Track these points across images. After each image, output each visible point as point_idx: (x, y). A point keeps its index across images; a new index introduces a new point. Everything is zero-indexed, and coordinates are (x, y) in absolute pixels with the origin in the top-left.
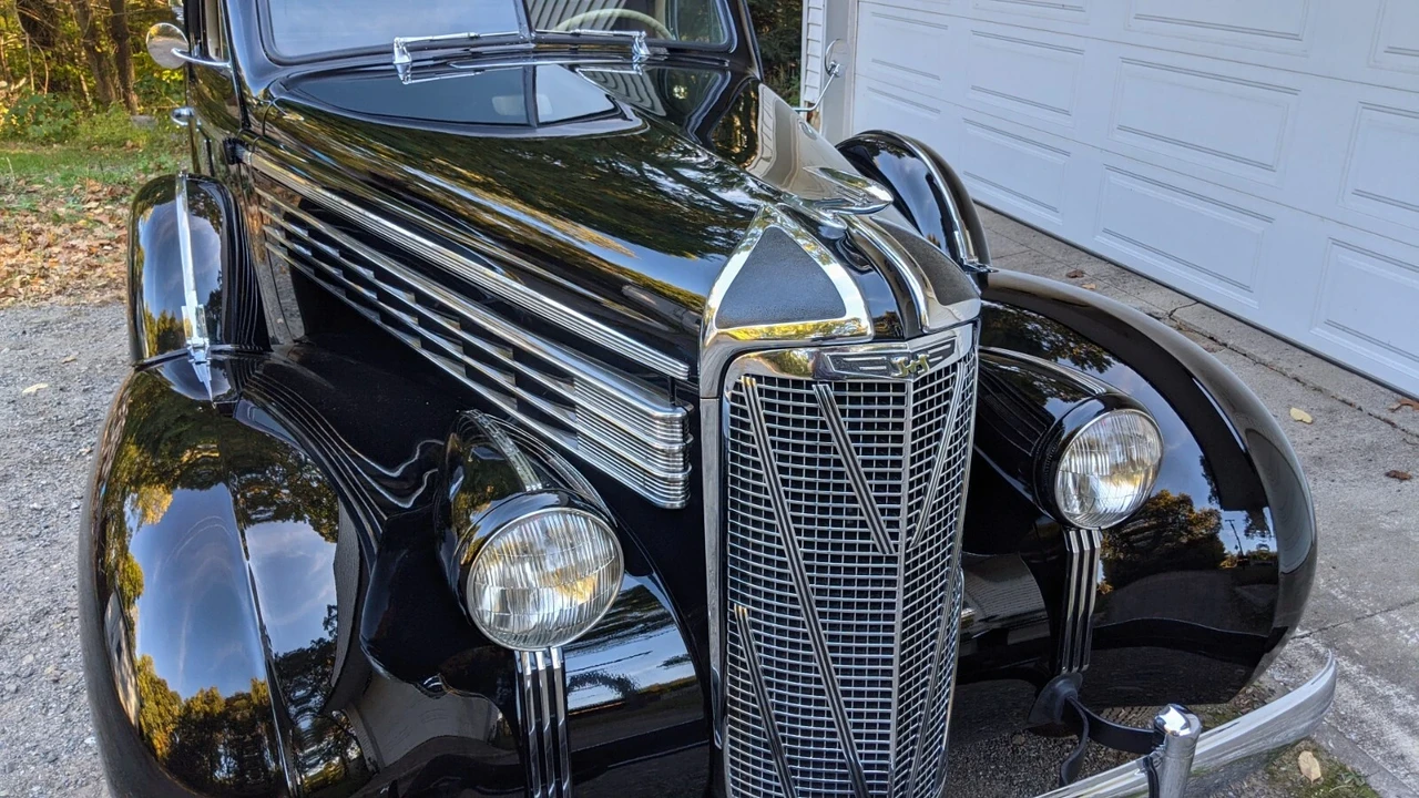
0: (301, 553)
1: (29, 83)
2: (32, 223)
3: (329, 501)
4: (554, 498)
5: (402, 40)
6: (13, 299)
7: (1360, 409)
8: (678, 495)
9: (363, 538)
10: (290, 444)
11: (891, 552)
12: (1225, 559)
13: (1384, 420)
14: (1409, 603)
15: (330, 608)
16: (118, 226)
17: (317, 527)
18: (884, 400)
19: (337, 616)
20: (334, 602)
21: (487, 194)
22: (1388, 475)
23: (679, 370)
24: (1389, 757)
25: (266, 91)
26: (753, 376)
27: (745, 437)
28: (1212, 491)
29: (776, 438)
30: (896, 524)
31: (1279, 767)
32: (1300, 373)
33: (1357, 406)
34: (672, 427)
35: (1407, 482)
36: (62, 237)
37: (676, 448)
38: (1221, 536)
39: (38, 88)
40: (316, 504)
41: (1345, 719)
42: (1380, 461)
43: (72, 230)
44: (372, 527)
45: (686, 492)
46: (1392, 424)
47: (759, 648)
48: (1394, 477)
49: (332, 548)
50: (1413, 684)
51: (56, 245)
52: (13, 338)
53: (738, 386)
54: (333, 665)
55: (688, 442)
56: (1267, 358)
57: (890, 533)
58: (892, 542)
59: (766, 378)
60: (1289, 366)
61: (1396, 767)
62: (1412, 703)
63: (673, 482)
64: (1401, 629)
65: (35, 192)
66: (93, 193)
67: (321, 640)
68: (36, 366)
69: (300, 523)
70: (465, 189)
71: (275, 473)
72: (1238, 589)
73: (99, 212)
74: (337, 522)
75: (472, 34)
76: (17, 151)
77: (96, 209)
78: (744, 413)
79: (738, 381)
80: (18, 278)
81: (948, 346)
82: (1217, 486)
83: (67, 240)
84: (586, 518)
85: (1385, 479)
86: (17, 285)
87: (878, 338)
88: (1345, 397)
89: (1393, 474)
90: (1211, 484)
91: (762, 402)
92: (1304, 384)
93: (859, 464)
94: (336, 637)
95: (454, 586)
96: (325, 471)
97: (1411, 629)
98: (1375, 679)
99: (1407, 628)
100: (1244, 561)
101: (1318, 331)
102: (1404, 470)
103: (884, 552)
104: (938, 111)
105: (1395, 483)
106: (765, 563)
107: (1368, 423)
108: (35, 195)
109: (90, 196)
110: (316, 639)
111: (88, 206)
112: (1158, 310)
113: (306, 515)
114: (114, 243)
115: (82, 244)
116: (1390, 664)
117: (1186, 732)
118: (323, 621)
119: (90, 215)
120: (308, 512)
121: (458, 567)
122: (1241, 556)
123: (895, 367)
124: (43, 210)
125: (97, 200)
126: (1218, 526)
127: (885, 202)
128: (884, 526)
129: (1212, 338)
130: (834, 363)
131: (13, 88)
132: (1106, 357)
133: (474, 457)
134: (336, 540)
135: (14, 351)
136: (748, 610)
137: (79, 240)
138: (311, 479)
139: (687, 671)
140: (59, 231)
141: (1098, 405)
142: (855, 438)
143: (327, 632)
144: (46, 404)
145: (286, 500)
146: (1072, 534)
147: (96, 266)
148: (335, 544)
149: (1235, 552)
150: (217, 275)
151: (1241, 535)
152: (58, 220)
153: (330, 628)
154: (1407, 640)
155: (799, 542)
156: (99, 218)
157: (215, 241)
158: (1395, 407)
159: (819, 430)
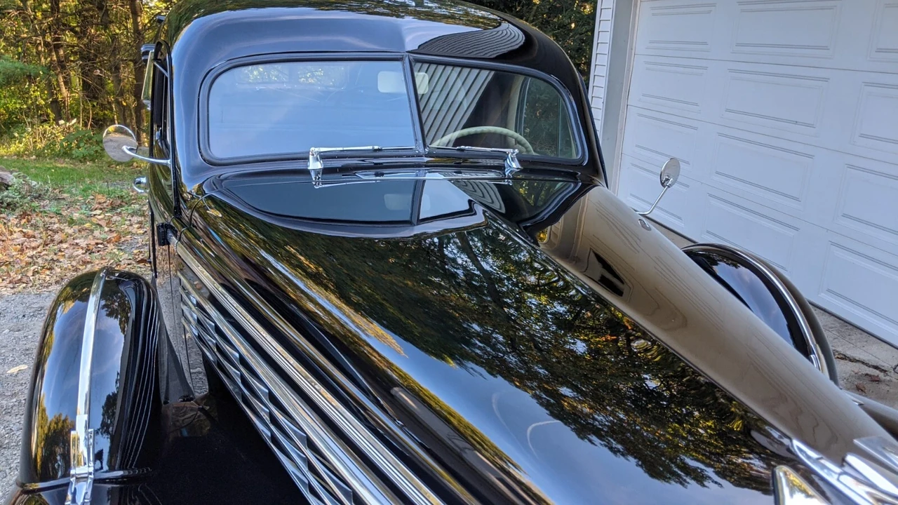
1: (79, 123)
2: (54, 223)
5: (317, 149)
6: (24, 285)
16: (110, 230)
25: (200, 186)
36: (71, 235)
39: (85, 125)
43: (79, 231)
51: (66, 242)
52: (15, 320)
65: (64, 199)
66: (100, 203)
68: (24, 348)
73: (99, 216)
75: (376, 147)
76: (63, 165)
77: (99, 215)
80: (32, 268)
83: (74, 239)
86: (30, 274)
104: (688, 186)
108: (62, 201)
109: (97, 206)
111: (94, 213)
114: (105, 243)
115: (83, 242)
119: (94, 220)
124: (64, 214)
125: (101, 209)
131: (68, 124)
135: (11, 332)
137: (82, 240)
140: (70, 231)
144: (22, 385)
147: (88, 262)
150: (115, 377)
152: (72, 222)
156: (100, 223)
157: (119, 342)
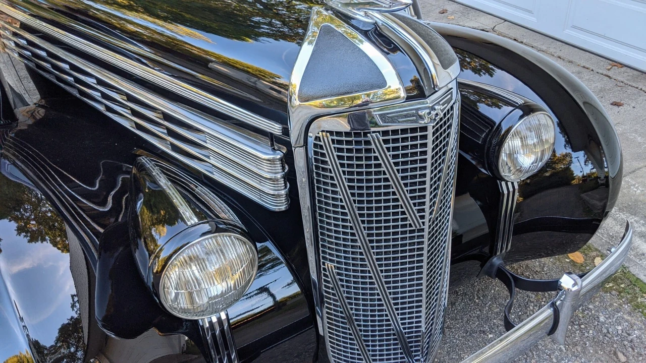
0: (51, 263)
3: (59, 224)
4: (207, 227)
7: (592, 70)
8: (283, 203)
9: (85, 247)
10: (32, 188)
11: (420, 226)
12: (574, 179)
13: (605, 75)
14: (633, 172)
15: (73, 296)
17: (55, 244)
18: (414, 138)
19: (77, 301)
20: (74, 292)
21: (130, 13)
22: (612, 104)
23: (275, 128)
24: (636, 255)
26: (327, 132)
27: (324, 169)
28: (566, 141)
29: (346, 169)
30: (423, 210)
31: (585, 267)
32: (560, 54)
33: (591, 69)
34: (275, 164)
35: (621, 107)
37: (279, 176)
38: (572, 167)
40: (52, 228)
41: (613, 237)
42: (607, 97)
44: (91, 242)
45: (287, 200)
46: (609, 77)
47: (343, 286)
48: (615, 105)
49: (67, 256)
50: (642, 214)
53: (317, 138)
54: (82, 332)
55: (286, 171)
56: (544, 48)
57: (419, 216)
58: (421, 221)
59: (336, 132)
60: (555, 51)
61: (641, 260)
62: (643, 225)
63: (279, 196)
64: (632, 185)
67: (72, 318)
69: (45, 243)
70: (118, 11)
71: (25, 210)
72: (583, 195)
74: (67, 239)
78: (323, 155)
79: (317, 135)
81: (450, 96)
82: (568, 138)
84: (230, 237)
85: (611, 106)
87: (409, 98)
88: (584, 64)
89: (615, 103)
90: (564, 137)
91: (335, 148)
92: (564, 60)
93: (400, 179)
94: (80, 314)
95: (150, 285)
96: (53, 204)
97: (637, 186)
98: (624, 214)
99: (634, 185)
100: (585, 178)
101: (567, 31)
102: (619, 101)
103: (416, 227)
105: (615, 108)
106: (343, 241)
107: (597, 77)
110: (69, 318)
112: (487, 27)
113: (47, 238)
116: (629, 205)
117: (576, 288)
118: (70, 305)
120: (48, 234)
121: (151, 274)
122: (583, 177)
123: (421, 117)
126: (571, 162)
127: (406, 4)
128: (416, 212)
129: (515, 40)
130: (381, 119)
132: (490, 66)
133: (149, 188)
134: (68, 251)
136: (335, 266)
138: (46, 212)
139: (295, 289)
141: (519, 112)
142: (396, 164)
143: (74, 312)
145: (34, 229)
146: (503, 183)
148: (69, 254)
149: (580, 175)
151: (583, 164)
153: (75, 309)
154: (636, 191)
155: (364, 228)
158: (609, 67)
159: (373, 162)
